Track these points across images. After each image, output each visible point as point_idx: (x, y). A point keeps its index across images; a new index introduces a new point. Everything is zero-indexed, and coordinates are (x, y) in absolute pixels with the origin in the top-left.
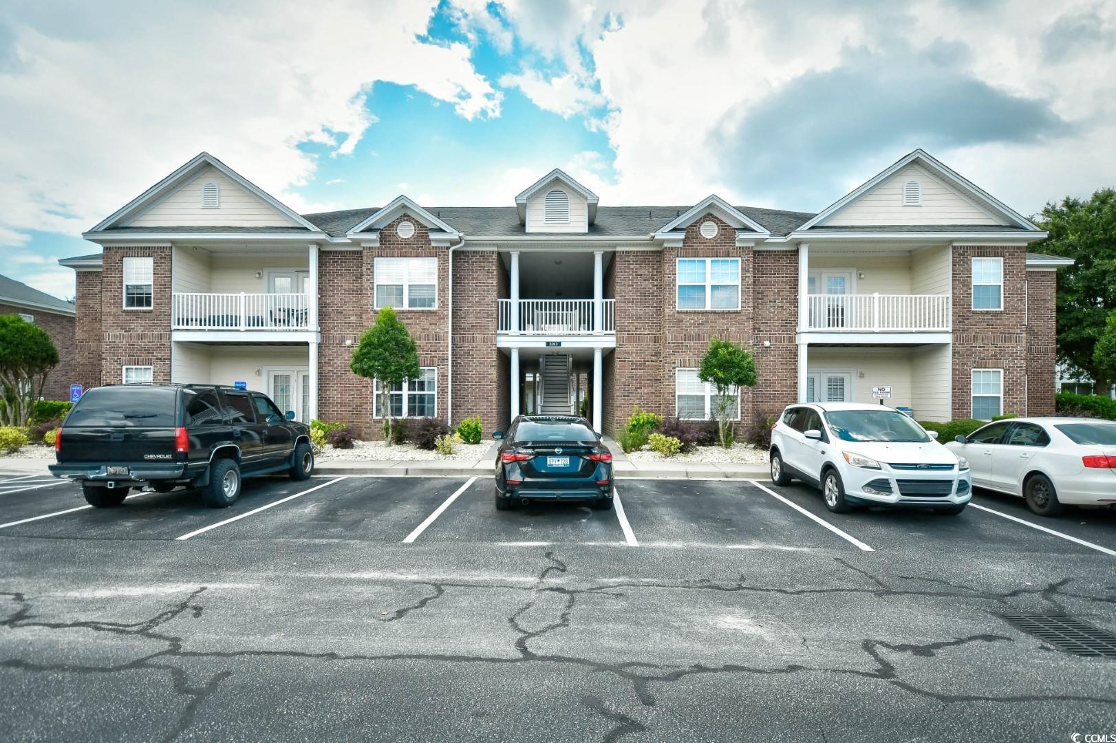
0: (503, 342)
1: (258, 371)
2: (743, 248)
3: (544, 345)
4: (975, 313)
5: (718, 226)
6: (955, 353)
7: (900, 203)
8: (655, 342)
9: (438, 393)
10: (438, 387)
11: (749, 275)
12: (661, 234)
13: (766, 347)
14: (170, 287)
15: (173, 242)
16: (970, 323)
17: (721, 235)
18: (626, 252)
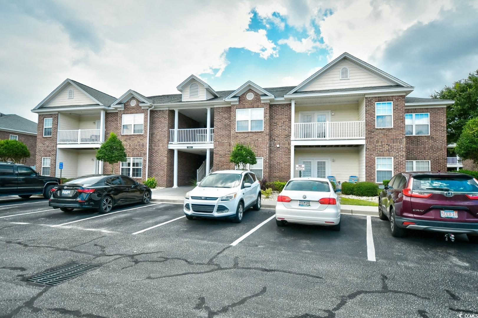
0: (171, 147)
1: (93, 159)
2: (264, 103)
3: (186, 148)
4: (377, 129)
5: (254, 94)
6: (367, 149)
7: (339, 79)
8: (230, 146)
9: (143, 167)
10: (143, 165)
11: (267, 115)
12: (227, 99)
13: (278, 148)
14: (57, 128)
15: (59, 112)
16: (375, 134)
17: (255, 98)
18: (218, 107)
